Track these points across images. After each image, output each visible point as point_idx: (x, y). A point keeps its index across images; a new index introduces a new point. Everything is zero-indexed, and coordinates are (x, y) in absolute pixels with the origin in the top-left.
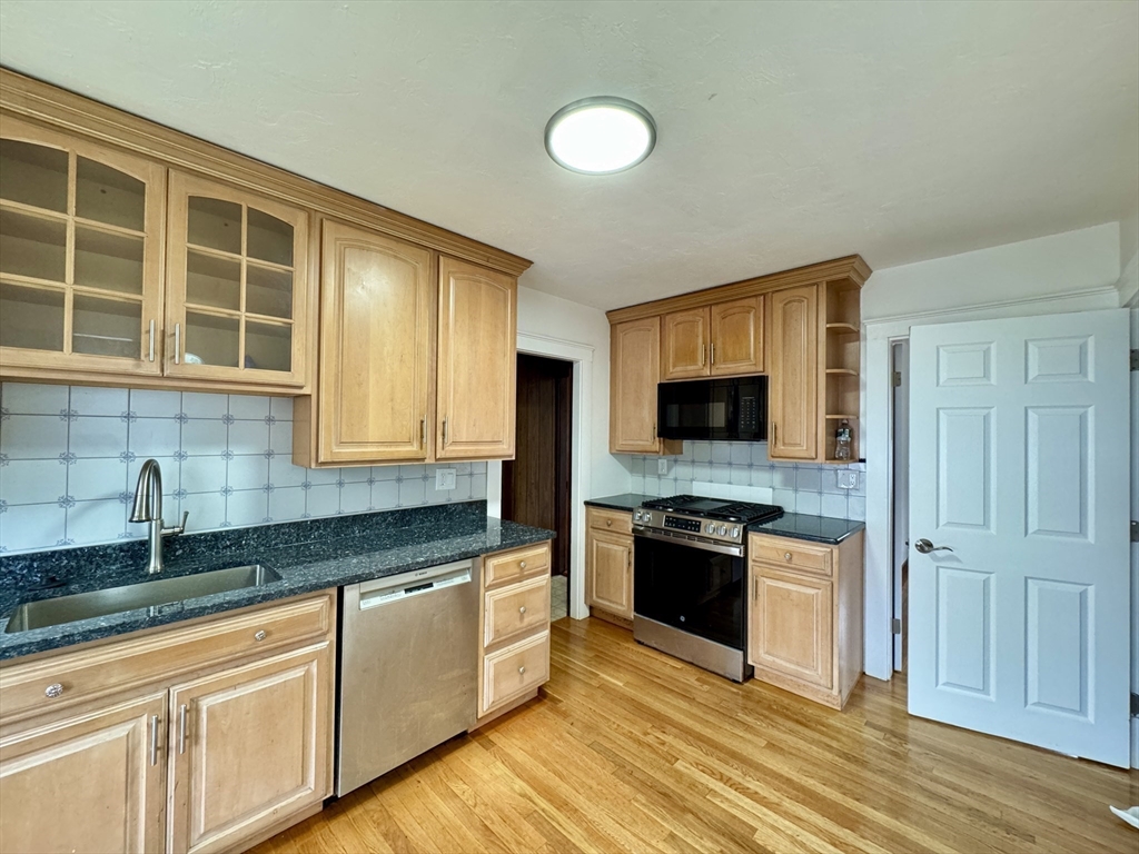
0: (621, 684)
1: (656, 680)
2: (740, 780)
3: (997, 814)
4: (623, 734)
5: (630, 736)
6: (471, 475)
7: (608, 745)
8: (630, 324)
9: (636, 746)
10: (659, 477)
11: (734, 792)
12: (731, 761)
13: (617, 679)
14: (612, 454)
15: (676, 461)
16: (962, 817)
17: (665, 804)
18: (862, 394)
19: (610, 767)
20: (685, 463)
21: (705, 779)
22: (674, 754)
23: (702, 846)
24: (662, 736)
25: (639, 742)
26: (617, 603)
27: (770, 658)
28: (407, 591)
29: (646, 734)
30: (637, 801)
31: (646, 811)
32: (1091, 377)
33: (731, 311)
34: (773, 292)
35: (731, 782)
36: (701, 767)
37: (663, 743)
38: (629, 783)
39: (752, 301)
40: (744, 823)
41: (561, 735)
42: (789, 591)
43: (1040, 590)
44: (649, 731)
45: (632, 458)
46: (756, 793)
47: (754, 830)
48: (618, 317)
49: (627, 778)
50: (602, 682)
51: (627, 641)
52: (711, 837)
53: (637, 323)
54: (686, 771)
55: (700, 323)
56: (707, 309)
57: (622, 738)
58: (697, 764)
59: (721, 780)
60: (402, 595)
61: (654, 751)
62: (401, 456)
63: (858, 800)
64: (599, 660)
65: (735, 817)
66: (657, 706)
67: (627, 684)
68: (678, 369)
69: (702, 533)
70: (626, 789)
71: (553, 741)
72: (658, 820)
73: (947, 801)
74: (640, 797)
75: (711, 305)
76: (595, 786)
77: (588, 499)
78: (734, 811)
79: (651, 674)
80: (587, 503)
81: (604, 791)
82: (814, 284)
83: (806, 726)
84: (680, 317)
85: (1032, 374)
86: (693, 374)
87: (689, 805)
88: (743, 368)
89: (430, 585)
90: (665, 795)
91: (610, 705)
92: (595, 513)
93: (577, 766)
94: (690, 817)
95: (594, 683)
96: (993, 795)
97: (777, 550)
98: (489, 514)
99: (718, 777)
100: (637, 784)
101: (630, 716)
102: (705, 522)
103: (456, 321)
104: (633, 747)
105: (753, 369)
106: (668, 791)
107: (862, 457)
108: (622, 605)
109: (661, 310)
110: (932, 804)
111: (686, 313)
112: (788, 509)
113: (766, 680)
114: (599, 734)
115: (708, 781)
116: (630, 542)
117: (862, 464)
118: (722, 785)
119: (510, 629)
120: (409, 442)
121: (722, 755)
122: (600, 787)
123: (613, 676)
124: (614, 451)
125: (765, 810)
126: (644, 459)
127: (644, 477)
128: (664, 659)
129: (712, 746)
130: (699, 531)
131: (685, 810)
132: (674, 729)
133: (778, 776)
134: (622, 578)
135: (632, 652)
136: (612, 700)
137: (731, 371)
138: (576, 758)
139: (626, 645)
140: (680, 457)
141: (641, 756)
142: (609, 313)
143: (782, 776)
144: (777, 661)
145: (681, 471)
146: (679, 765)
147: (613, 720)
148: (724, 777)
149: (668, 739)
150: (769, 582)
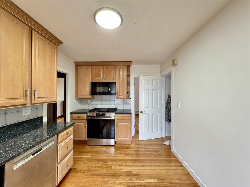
0: (90, 157)
1: (97, 152)
2: (125, 164)
3: (155, 150)
4: (98, 168)
5: (100, 167)
6: (37, 109)
7: (96, 172)
8: (82, 66)
9: (102, 169)
10: (88, 104)
11: (125, 167)
12: (121, 161)
13: (88, 156)
14: (76, 99)
15: (93, 100)
16: (153, 152)
17: (115, 177)
18: (130, 86)
19: (99, 177)
20: (95, 101)
21: (119, 167)
22: (111, 166)
23: (126, 181)
24: (106, 164)
25: (102, 168)
26: (82, 137)
27: (120, 138)
28: (33, 155)
29: (102, 165)
30: (109, 180)
31: (112, 181)
32: (158, 86)
33: (108, 68)
34: (117, 65)
35: (123, 165)
36: (117, 166)
37: (107, 165)
38: (105, 178)
39: (113, 66)
40: (130, 171)
41: (82, 177)
42: (123, 124)
43: (154, 116)
44: (103, 164)
45: (80, 100)
46: (128, 165)
47: (132, 172)
48: (78, 64)
49: (105, 177)
50: (85, 158)
51: (86, 146)
52: (126, 178)
53: (84, 66)
54: (115, 168)
55: (101, 69)
56: (103, 66)
57: (98, 169)
58: (116, 165)
59: (122, 166)
60: (31, 157)
61: (106, 168)
62: (17, 104)
63: (141, 157)
64: (81, 153)
65: (128, 171)
66: (101, 158)
67: (92, 156)
68: (96, 79)
69: (106, 116)
70: (106, 179)
71: (81, 180)
72: (116, 181)
73: (150, 151)
74: (110, 179)
75: (104, 65)
76: (98, 184)
77: (71, 112)
78: (127, 170)
79: (96, 151)
80: (71, 113)
81: (101, 183)
82: (125, 65)
83: (128, 149)
84: (96, 67)
85: (153, 84)
86: (100, 80)
87: (119, 174)
88: (111, 80)
89: (41, 149)
90: (114, 175)
91: (91, 163)
92: (74, 115)
93: (91, 182)
94: (121, 177)
95: (83, 160)
96: (153, 147)
97: (121, 117)
98: (43, 121)
99: (121, 166)
100: (107, 177)
101: (97, 163)
102: (106, 113)
103: (39, 55)
104: (102, 170)
105: (113, 80)
106: (114, 174)
107: (130, 98)
108: (83, 137)
109: (91, 64)
110: (149, 153)
111: (98, 66)
112: (118, 108)
113: (118, 143)
114: (92, 171)
115: (120, 167)
116: (85, 121)
117: (130, 99)
118: (122, 167)
119: (65, 154)
120: (21, 98)
121: (119, 161)
122: (100, 183)
123: (87, 156)
124: (77, 99)
125: (131, 167)
126: (84, 100)
127: (84, 105)
128: (97, 147)
129: (116, 160)
130: (105, 116)
131: (119, 176)
132: (107, 161)
133: (129, 160)
134: (83, 131)
135: (88, 148)
136: (90, 161)
137: (108, 80)
138: (90, 180)
139: (86, 147)
140: (94, 99)
141: (104, 170)
142: (75, 62)
143: (130, 159)
144: (121, 138)
145: (94, 103)
146: (113, 168)
147: (93, 166)
148: (122, 165)
149: (108, 163)
150: (119, 123)
